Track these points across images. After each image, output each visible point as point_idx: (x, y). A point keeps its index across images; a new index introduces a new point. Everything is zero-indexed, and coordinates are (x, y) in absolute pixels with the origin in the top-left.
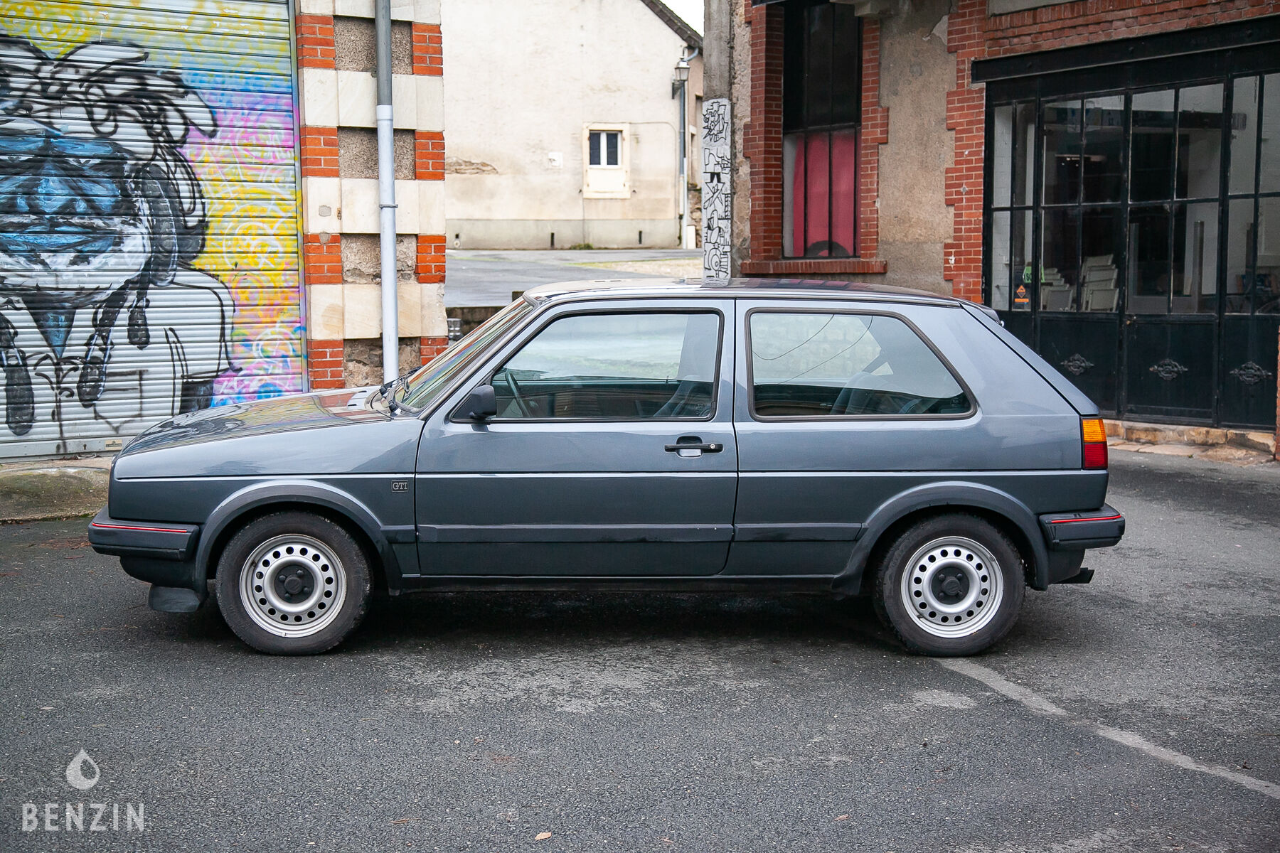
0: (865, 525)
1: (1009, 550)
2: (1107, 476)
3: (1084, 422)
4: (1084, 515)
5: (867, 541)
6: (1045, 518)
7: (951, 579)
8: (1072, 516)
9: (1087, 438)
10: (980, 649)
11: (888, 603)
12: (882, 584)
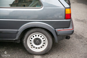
0: (19, 30)
1: (49, 36)
2: (70, 21)
3: (66, 9)
4: (65, 29)
5: (19, 33)
6: (57, 30)
7: (37, 41)
8: (62, 29)
9: (66, 13)
10: (43, 54)
11: (25, 45)
12: (23, 41)
